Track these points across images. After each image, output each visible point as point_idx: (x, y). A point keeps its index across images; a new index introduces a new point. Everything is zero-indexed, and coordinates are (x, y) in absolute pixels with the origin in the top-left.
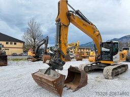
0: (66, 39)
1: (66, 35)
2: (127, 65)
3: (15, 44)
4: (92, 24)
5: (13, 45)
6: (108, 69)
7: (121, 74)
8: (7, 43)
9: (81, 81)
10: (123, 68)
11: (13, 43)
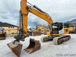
0: (27, 22)
1: (27, 20)
2: (70, 36)
3: (13, 28)
4: (45, 13)
5: (12, 29)
6: (56, 39)
7: (65, 41)
8: (9, 28)
9: (35, 47)
10: (67, 38)
11: (12, 27)
